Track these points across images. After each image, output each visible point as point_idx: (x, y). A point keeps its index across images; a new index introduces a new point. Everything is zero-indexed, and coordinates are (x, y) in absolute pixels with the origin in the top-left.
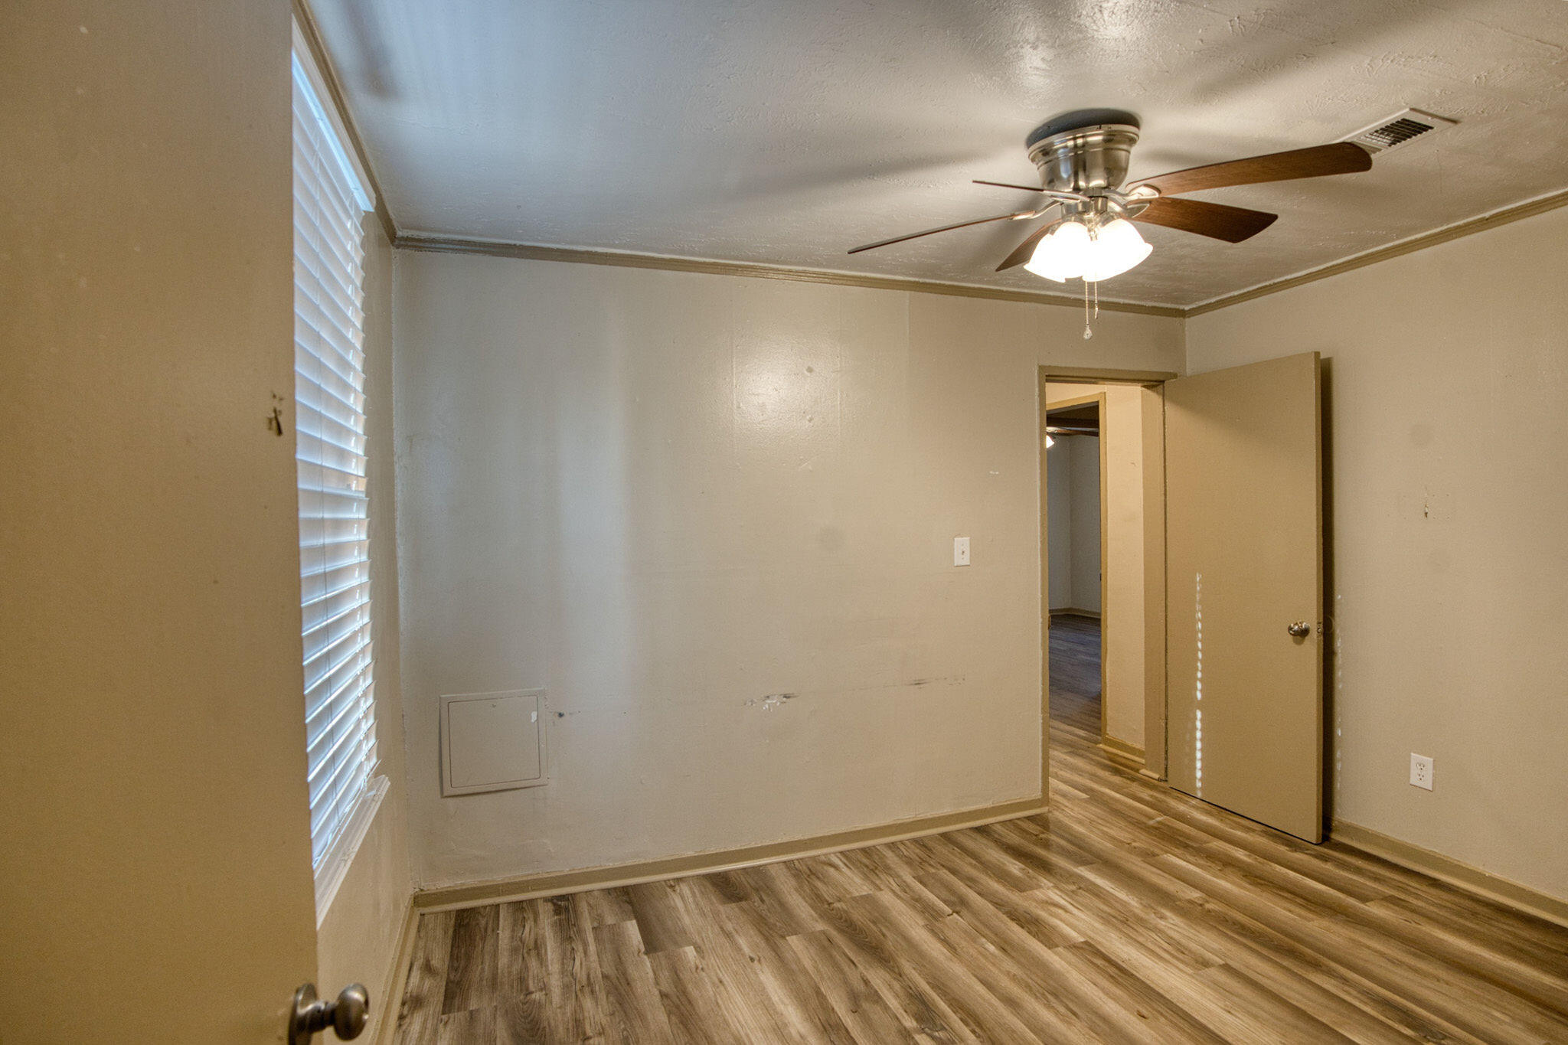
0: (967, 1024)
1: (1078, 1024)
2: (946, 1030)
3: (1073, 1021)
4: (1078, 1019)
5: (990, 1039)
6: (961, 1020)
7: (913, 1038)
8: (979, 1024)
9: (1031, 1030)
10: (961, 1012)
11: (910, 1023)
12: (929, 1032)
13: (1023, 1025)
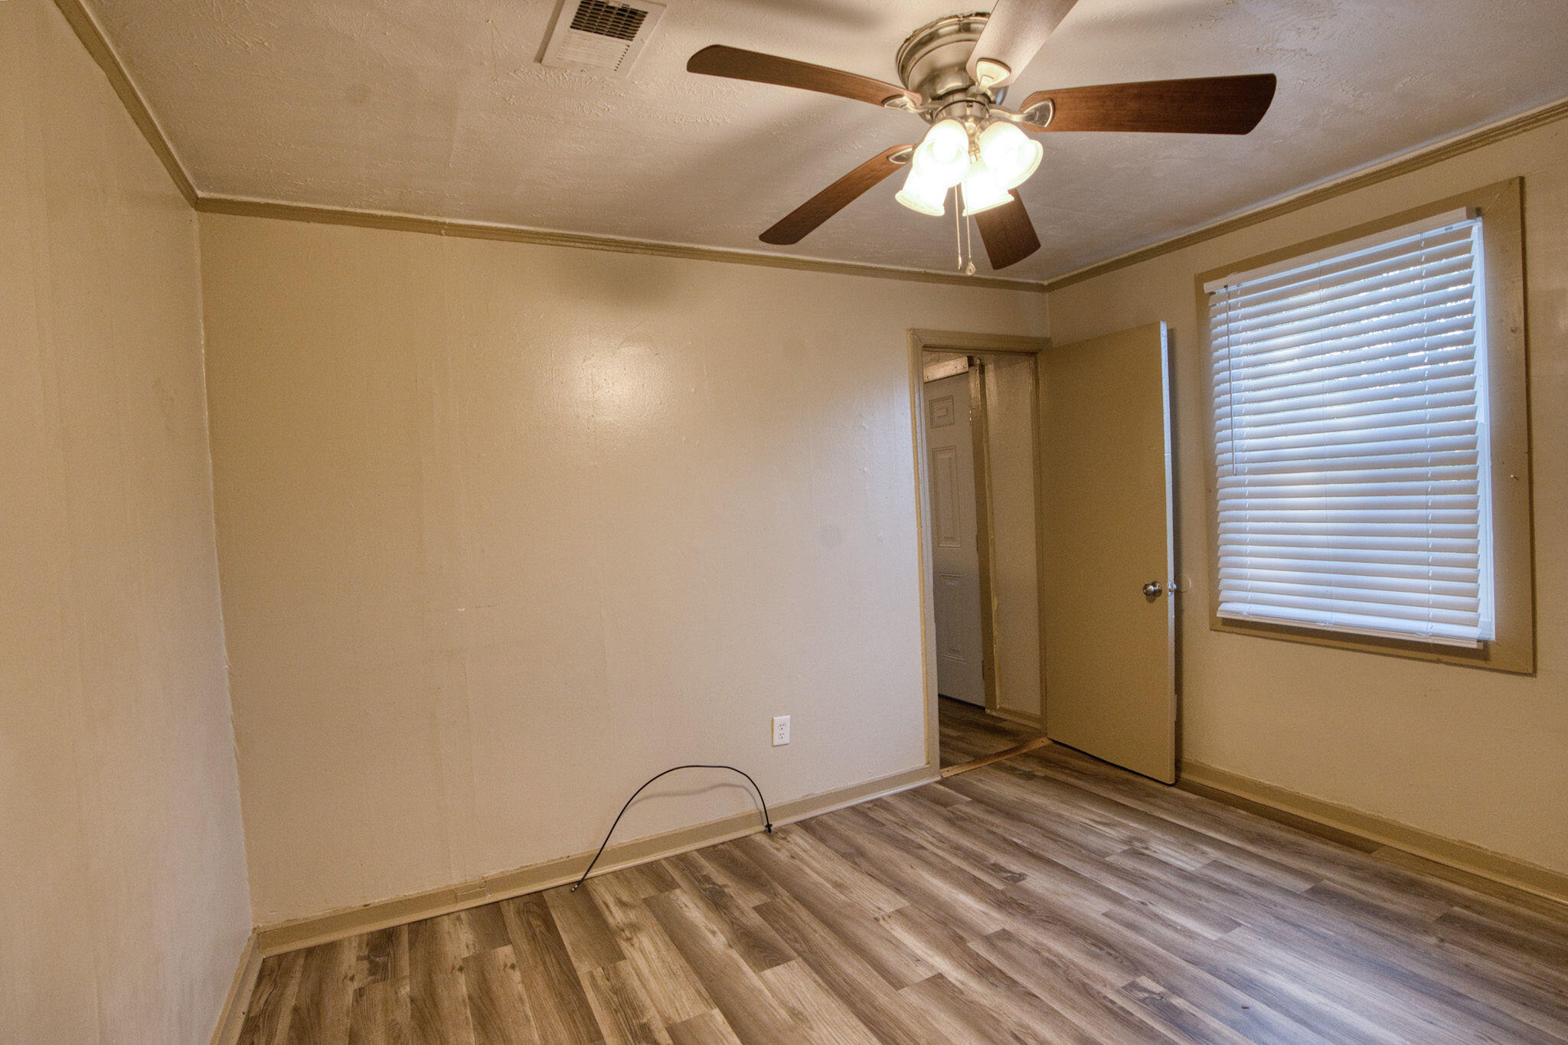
0: (1121, 1008)
1: (1013, 1027)
2: (1139, 1000)
3: (1017, 1028)
4: (1012, 1032)
5: (1093, 997)
6: (1132, 1014)
7: (1165, 987)
8: (1110, 1011)
9: (1058, 1012)
10: (1136, 1023)
11: (1178, 1002)
12: (1154, 996)
13: (1066, 1015)
